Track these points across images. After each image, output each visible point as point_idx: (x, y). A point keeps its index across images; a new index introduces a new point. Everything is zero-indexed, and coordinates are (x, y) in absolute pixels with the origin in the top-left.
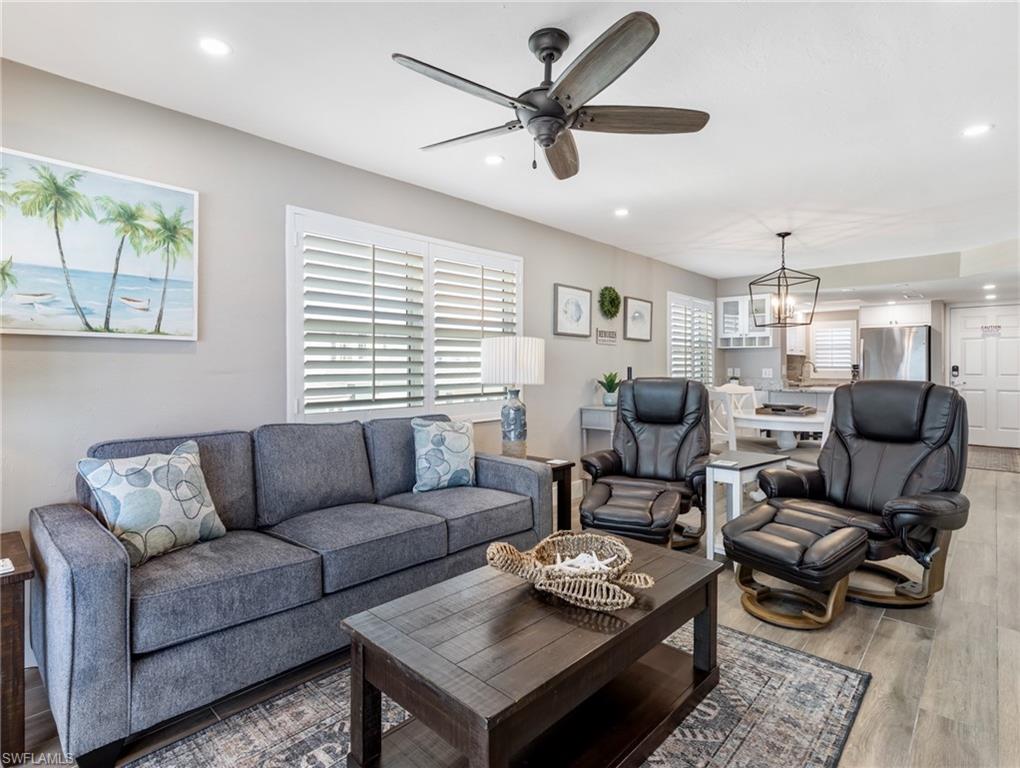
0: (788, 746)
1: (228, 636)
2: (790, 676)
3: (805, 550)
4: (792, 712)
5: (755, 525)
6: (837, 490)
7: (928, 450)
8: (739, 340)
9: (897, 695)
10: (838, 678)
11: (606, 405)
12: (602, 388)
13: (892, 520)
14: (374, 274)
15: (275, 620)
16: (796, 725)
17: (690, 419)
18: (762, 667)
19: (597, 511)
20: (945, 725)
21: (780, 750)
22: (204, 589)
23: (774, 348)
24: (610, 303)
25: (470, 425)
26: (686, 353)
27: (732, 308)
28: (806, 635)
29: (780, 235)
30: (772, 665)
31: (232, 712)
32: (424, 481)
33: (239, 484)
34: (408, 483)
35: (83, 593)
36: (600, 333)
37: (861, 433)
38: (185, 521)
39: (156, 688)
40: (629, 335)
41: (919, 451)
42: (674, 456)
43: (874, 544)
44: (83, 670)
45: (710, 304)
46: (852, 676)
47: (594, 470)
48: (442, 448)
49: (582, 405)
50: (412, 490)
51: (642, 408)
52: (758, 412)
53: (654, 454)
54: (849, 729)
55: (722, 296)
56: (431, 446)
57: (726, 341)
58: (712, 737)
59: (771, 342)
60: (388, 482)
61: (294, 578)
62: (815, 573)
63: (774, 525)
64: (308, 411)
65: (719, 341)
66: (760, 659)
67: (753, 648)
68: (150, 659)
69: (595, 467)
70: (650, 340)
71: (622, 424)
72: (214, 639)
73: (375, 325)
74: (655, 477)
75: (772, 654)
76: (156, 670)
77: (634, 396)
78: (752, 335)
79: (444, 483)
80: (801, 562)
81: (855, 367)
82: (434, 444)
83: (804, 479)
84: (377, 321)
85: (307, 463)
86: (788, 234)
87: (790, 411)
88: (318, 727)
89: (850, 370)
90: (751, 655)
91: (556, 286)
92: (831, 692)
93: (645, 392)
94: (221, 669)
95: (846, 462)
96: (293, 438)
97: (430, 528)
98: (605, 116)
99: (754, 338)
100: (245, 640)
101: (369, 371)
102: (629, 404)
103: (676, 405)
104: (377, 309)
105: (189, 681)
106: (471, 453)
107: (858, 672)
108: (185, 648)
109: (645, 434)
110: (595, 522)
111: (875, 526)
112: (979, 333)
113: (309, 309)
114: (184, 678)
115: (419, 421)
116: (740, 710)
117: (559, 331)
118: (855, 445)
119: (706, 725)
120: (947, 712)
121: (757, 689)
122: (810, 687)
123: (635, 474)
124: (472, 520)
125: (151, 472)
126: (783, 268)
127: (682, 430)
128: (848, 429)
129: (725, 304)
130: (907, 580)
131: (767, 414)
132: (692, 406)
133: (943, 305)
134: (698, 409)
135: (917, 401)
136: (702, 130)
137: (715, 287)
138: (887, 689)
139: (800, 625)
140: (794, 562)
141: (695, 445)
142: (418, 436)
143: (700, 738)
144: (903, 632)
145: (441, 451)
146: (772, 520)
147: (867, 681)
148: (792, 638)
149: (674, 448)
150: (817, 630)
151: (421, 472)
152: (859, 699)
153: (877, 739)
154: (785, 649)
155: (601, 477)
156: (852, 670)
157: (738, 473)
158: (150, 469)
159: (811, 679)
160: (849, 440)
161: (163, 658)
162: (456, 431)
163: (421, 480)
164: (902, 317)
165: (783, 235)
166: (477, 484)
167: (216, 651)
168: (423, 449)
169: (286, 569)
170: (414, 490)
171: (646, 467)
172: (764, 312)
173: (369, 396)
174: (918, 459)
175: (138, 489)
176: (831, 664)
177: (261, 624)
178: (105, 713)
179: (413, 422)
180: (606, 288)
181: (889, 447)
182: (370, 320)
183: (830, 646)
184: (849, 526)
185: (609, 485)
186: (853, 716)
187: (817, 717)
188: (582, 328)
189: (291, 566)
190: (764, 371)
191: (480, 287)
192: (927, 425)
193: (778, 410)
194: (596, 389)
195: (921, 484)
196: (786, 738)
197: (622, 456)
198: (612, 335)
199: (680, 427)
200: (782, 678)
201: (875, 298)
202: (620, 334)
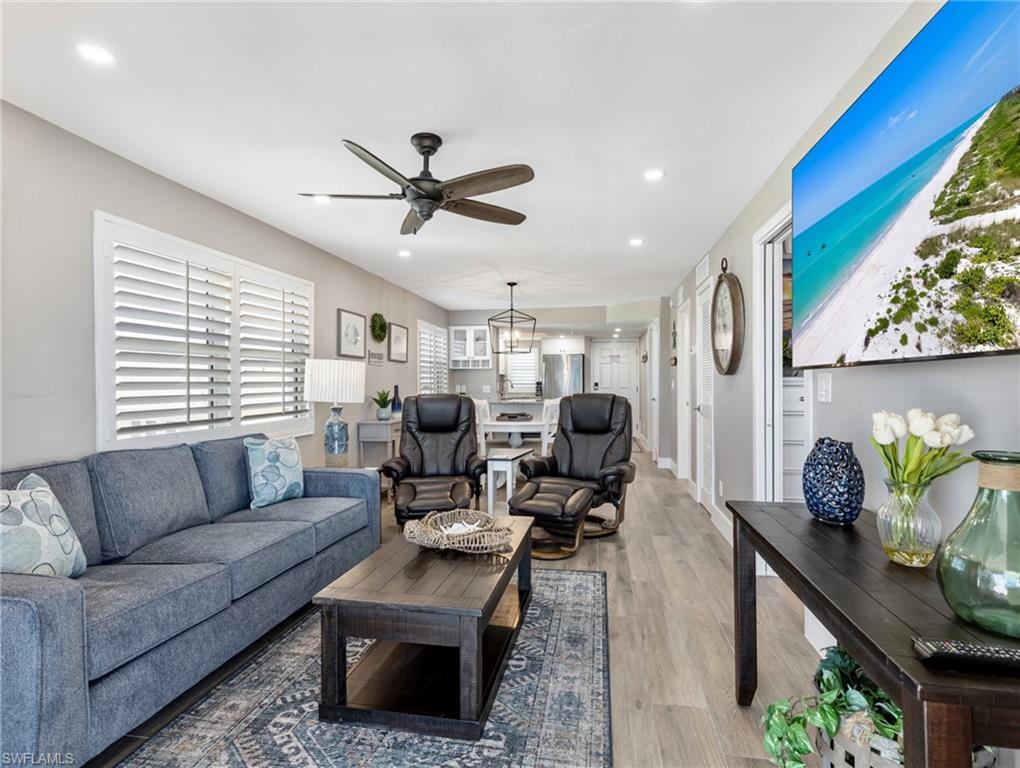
0: (582, 615)
1: (164, 650)
2: (567, 583)
3: (563, 506)
4: (577, 600)
5: (527, 497)
6: (564, 469)
7: (614, 437)
8: (466, 362)
9: (621, 578)
10: (591, 578)
11: (380, 420)
12: (375, 403)
13: (604, 481)
14: (188, 305)
15: (198, 630)
16: (582, 605)
17: (463, 427)
18: (551, 583)
19: (411, 505)
20: (644, 585)
21: (579, 618)
22: (143, 609)
23: (492, 369)
24: (379, 329)
25: (294, 441)
26: (431, 373)
27: (462, 336)
28: (565, 561)
29: (509, 284)
30: (555, 580)
31: (160, 726)
32: (263, 497)
33: (85, 518)
34: (245, 501)
35: (50, 625)
36: (372, 355)
37: (578, 429)
38: (63, 557)
39: (111, 710)
40: (393, 357)
41: (610, 437)
42: (452, 457)
43: (595, 497)
44: (51, 703)
45: (444, 331)
46: (597, 575)
47: (395, 474)
48: (278, 464)
49: (359, 420)
50: (249, 507)
51: (424, 419)
52: (498, 419)
53: (435, 457)
54: (606, 598)
55: (453, 325)
56: (267, 463)
57: (456, 362)
58: (544, 623)
59: (491, 364)
60: (224, 502)
61: (213, 587)
62: (571, 519)
63: (538, 495)
64: (121, 437)
65: (451, 364)
66: (548, 579)
67: (541, 575)
68: (100, 685)
69: (396, 471)
70: (406, 362)
71: (408, 435)
72: (153, 655)
73: (189, 345)
74: (438, 475)
75: (553, 575)
76: (109, 692)
77: (417, 409)
78: (476, 358)
79: (280, 497)
80: (563, 514)
81: (539, 384)
82: (269, 460)
83: (547, 463)
84: (191, 340)
85: (153, 488)
86: (515, 284)
87: (519, 417)
88: (261, 707)
89: (534, 386)
90: (542, 579)
91: (339, 311)
92: (590, 585)
93: (428, 406)
94: (162, 682)
95: (568, 449)
96: (135, 464)
97: (303, 531)
98: (464, 205)
99: (478, 361)
100: (179, 651)
101: (183, 392)
102: (413, 417)
103: (451, 416)
104: (192, 328)
105: (137, 698)
106: (300, 468)
107: (599, 572)
108: (129, 669)
109: (428, 441)
110: (411, 514)
111: (595, 486)
112: (608, 360)
113: (121, 326)
114: (133, 696)
115: (251, 440)
116: (551, 606)
117: (343, 352)
118: (574, 437)
119: (537, 619)
120: (643, 579)
121: (554, 594)
122: (580, 586)
123: (421, 474)
124: (331, 522)
125: (19, 508)
126: (512, 310)
127: (457, 435)
128: (570, 427)
129: (456, 332)
130: (604, 520)
131: (504, 420)
132: (464, 417)
133: (590, 340)
134: (469, 418)
135: (608, 406)
136: (519, 226)
137: (448, 317)
138: (615, 577)
139: (561, 557)
140: (559, 514)
141: (468, 446)
142: (251, 454)
143: (537, 625)
144: (610, 547)
145: (277, 468)
146: (537, 492)
147: (604, 575)
148: (559, 565)
149: (450, 452)
150: (570, 557)
151: (258, 489)
152: (605, 584)
153: (620, 600)
154: (558, 571)
155: (403, 478)
156: (596, 572)
157: (510, 462)
158: (17, 505)
159: (579, 582)
160: (570, 434)
161: (113, 681)
162: (287, 448)
163: (259, 497)
164: (566, 347)
165: (512, 284)
166: (306, 495)
167: (156, 665)
168: (258, 466)
169: (204, 581)
170: (252, 506)
171: (430, 468)
172: (485, 340)
173: (183, 418)
174: (609, 444)
175: (13, 527)
176: (585, 572)
177: (188, 635)
178: (69, 743)
179: (245, 441)
180: (376, 315)
181: (592, 438)
182: (183, 340)
183: (580, 563)
184: (582, 488)
185: (411, 484)
186: (605, 593)
187: (590, 597)
188: (359, 351)
189: (208, 577)
190: (484, 387)
191: (281, 309)
192: (613, 421)
193: (512, 417)
194: (370, 406)
195: (611, 458)
196: (580, 612)
197: (411, 461)
198: (380, 356)
199: (453, 434)
200: (564, 585)
201: (553, 333)
202: (385, 355)
